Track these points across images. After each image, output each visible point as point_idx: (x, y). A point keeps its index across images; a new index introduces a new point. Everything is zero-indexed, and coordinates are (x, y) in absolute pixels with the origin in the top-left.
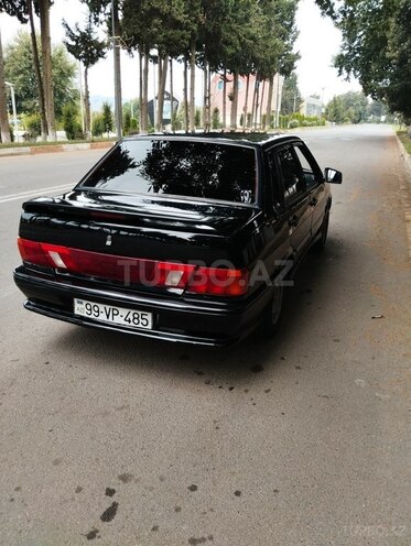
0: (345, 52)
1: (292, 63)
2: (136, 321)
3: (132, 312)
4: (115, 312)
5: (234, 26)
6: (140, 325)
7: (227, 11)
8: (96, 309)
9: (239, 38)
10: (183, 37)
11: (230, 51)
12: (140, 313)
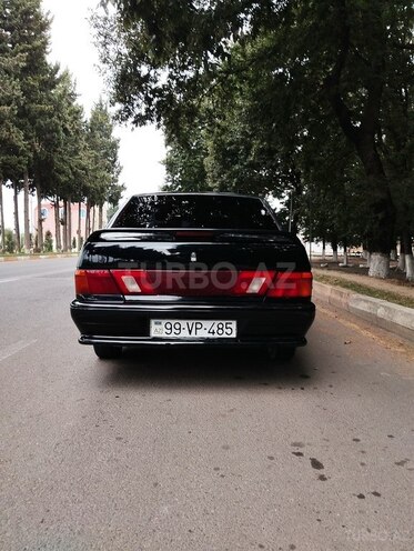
0: (169, 184)
1: (119, 193)
2: (220, 332)
3: (217, 322)
4: (199, 326)
5: (66, 157)
6: (225, 336)
7: (60, 143)
8: (177, 326)
9: (72, 169)
10: (20, 162)
11: (63, 179)
12: (224, 323)
